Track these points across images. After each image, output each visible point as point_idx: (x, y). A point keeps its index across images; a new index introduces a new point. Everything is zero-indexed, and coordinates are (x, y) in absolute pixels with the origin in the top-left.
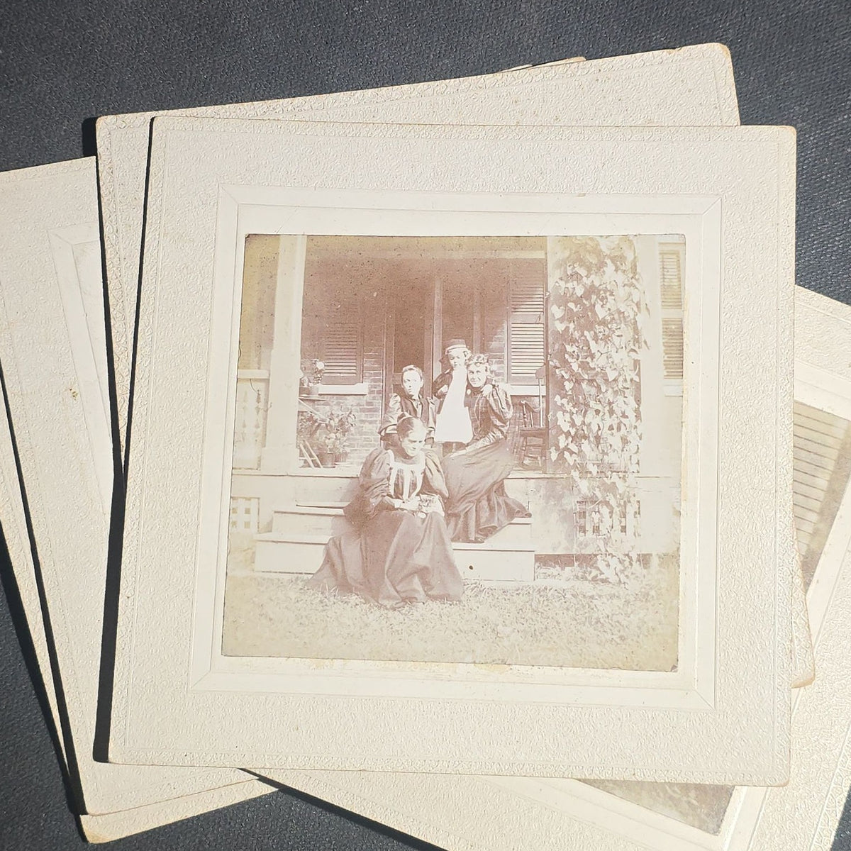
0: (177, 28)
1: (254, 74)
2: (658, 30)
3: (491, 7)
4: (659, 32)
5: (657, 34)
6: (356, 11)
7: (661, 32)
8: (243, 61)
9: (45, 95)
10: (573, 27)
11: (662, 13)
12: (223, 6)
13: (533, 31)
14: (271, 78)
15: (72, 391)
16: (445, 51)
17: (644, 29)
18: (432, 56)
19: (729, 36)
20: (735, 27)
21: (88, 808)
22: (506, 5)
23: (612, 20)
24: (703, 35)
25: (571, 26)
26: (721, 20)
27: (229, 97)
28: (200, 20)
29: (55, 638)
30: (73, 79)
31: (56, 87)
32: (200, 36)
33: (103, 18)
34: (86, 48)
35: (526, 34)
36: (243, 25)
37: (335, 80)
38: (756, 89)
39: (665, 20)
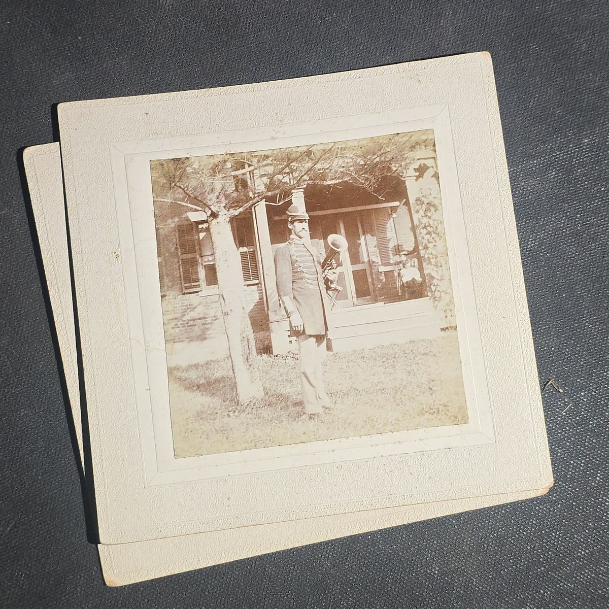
0: (202, 27)
1: (255, 61)
2: (534, 42)
3: (420, 22)
4: (535, 43)
5: (533, 45)
6: (327, 20)
7: (536, 44)
8: (248, 52)
9: (110, 70)
10: (476, 38)
11: (538, 30)
12: (235, 13)
13: (448, 39)
14: (266, 64)
15: (116, 254)
16: (387, 50)
17: (525, 41)
18: (378, 53)
19: (583, 48)
20: (587, 43)
21: (101, 540)
22: (430, 20)
23: (503, 34)
24: (565, 47)
25: (475, 37)
26: (578, 37)
27: (237, 77)
28: (218, 22)
29: (89, 421)
30: (129, 59)
31: (118, 64)
32: (219, 33)
33: (152, 18)
34: (139, 38)
35: (443, 41)
36: (249, 26)
37: (311, 68)
38: (600, 86)
39: (540, 35)
